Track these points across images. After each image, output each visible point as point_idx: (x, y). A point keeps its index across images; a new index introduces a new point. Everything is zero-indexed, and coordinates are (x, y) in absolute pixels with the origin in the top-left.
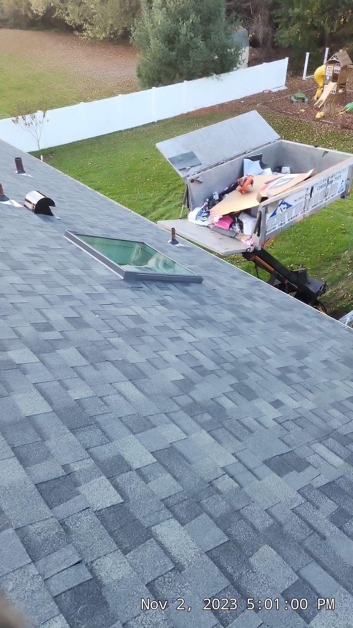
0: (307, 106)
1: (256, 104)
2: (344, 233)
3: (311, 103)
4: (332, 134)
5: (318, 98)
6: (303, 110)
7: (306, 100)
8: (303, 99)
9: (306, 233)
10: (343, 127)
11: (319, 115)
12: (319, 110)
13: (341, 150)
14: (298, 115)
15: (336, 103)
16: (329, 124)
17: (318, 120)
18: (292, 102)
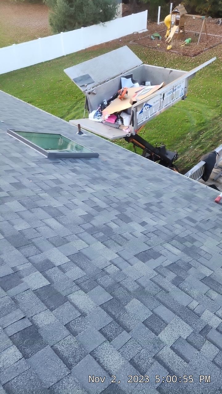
0: (161, 42)
1: (129, 41)
2: (187, 122)
3: (163, 40)
4: (178, 59)
5: (167, 36)
6: (159, 45)
7: (161, 38)
8: (159, 37)
9: (165, 123)
10: (184, 55)
11: (169, 47)
12: (169, 44)
13: (183, 70)
14: (156, 48)
15: (179, 39)
16: (175, 53)
17: (168, 50)
18: (152, 39)
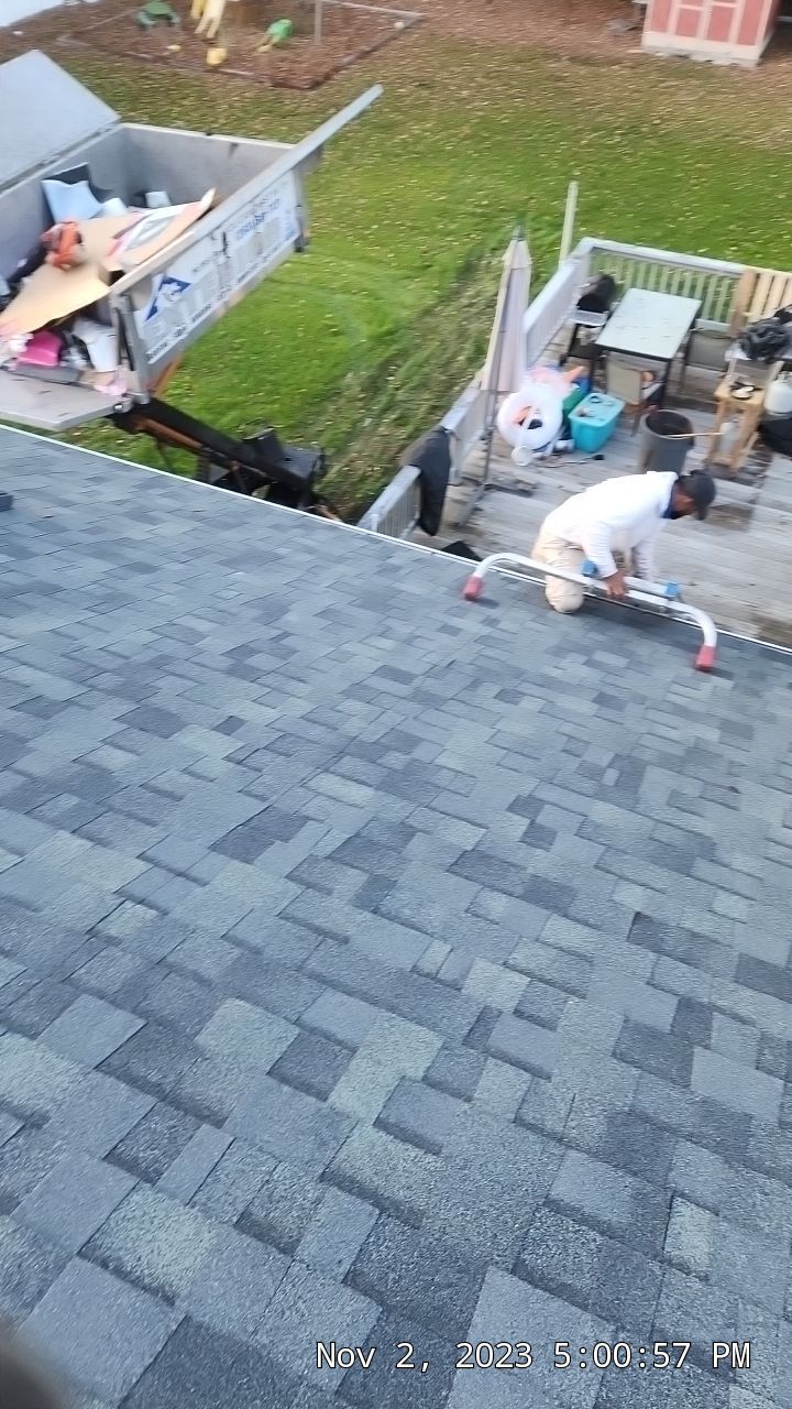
0: (182, 37)
1: (53, 36)
2: (336, 334)
3: (189, 26)
4: (257, 101)
5: (202, 14)
6: (174, 47)
7: (176, 20)
8: (168, 18)
9: (258, 348)
10: (277, 85)
11: (215, 56)
12: (211, 43)
13: (282, 140)
14: (163, 60)
15: (245, 23)
16: (243, 77)
17: (215, 69)
18: (143, 27)
